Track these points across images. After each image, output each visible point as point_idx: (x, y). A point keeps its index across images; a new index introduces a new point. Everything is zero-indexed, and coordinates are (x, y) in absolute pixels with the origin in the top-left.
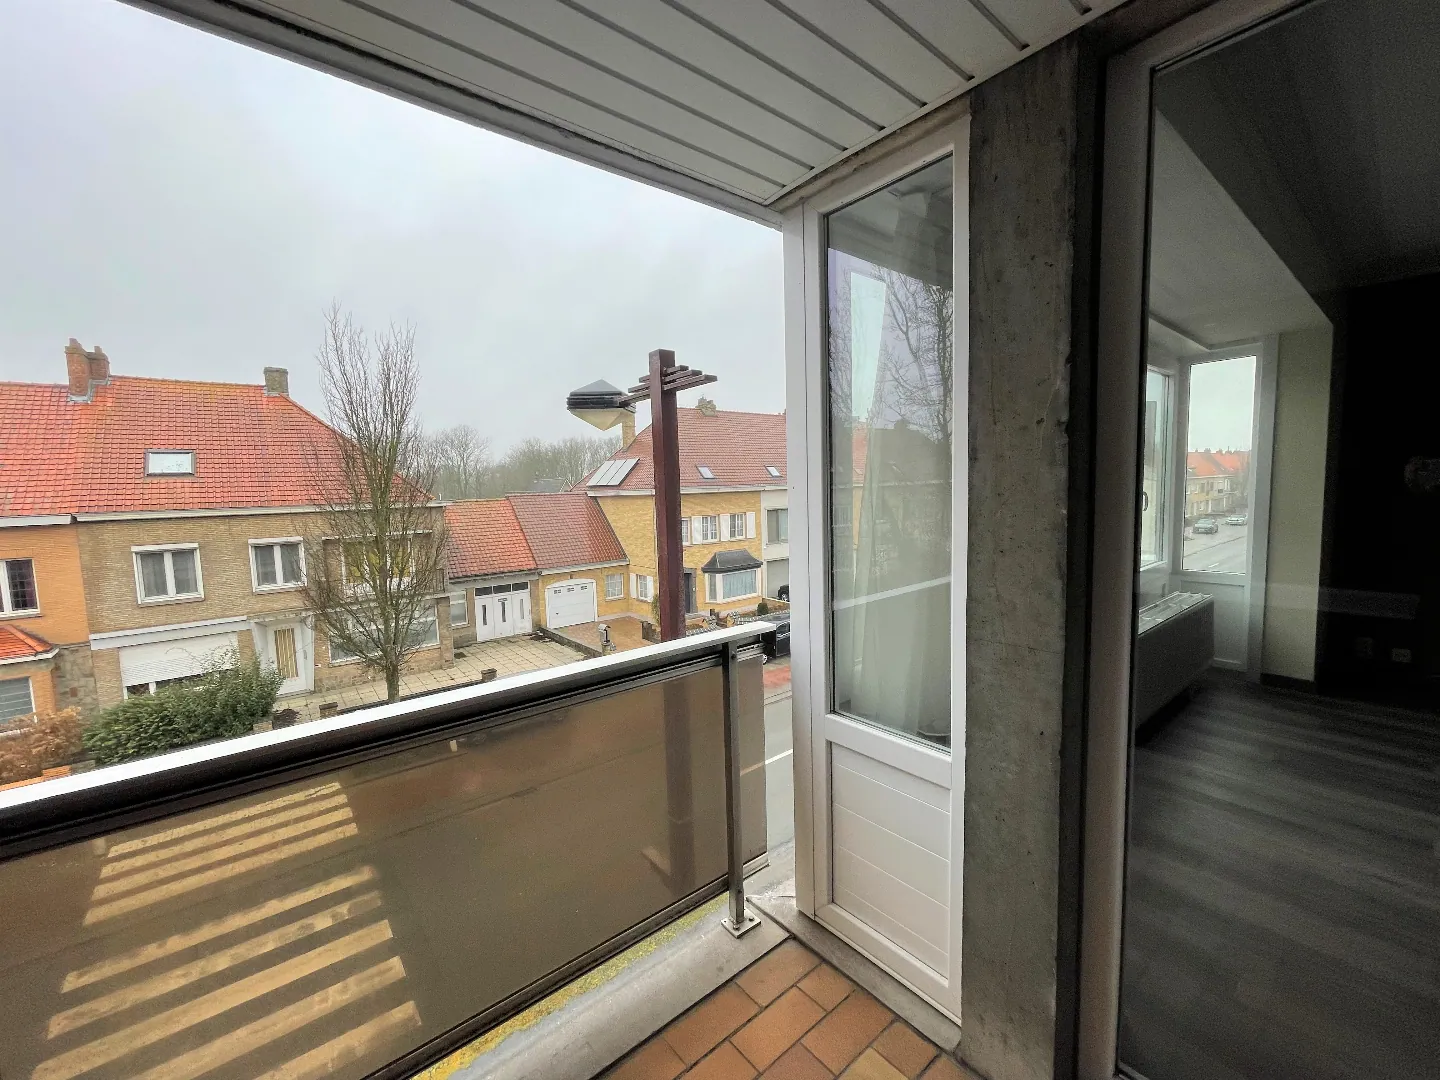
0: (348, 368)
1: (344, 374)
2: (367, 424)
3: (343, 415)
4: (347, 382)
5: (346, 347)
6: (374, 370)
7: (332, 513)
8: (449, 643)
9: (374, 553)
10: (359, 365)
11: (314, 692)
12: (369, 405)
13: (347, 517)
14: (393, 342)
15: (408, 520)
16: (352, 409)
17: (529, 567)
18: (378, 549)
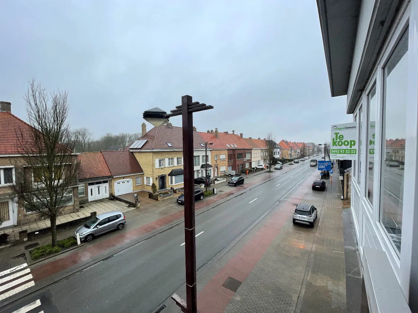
0: (38, 103)
1: (36, 104)
2: (46, 124)
3: (35, 120)
4: (37, 107)
5: (37, 95)
6: (50, 105)
7: (29, 156)
8: (78, 203)
9: (47, 172)
10: (43, 102)
11: (17, 226)
12: (47, 117)
13: (35, 159)
14: (58, 95)
15: (63, 160)
16: (39, 118)
17: (109, 175)
18: (49, 171)
